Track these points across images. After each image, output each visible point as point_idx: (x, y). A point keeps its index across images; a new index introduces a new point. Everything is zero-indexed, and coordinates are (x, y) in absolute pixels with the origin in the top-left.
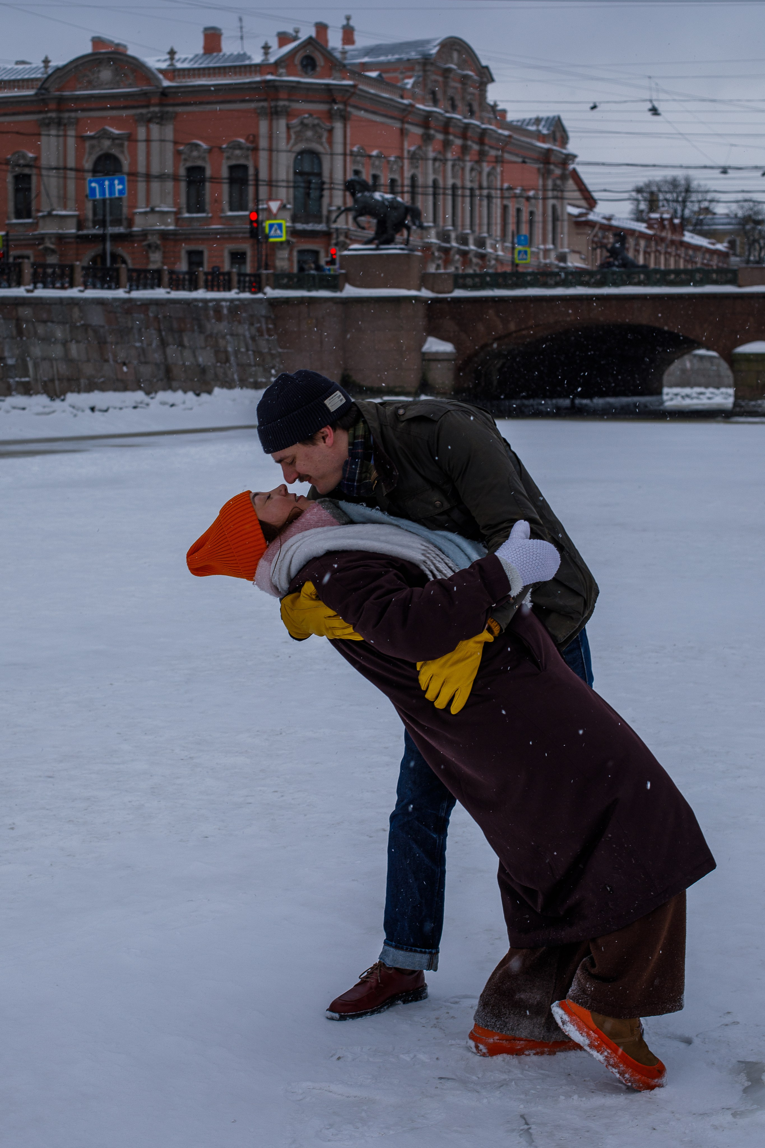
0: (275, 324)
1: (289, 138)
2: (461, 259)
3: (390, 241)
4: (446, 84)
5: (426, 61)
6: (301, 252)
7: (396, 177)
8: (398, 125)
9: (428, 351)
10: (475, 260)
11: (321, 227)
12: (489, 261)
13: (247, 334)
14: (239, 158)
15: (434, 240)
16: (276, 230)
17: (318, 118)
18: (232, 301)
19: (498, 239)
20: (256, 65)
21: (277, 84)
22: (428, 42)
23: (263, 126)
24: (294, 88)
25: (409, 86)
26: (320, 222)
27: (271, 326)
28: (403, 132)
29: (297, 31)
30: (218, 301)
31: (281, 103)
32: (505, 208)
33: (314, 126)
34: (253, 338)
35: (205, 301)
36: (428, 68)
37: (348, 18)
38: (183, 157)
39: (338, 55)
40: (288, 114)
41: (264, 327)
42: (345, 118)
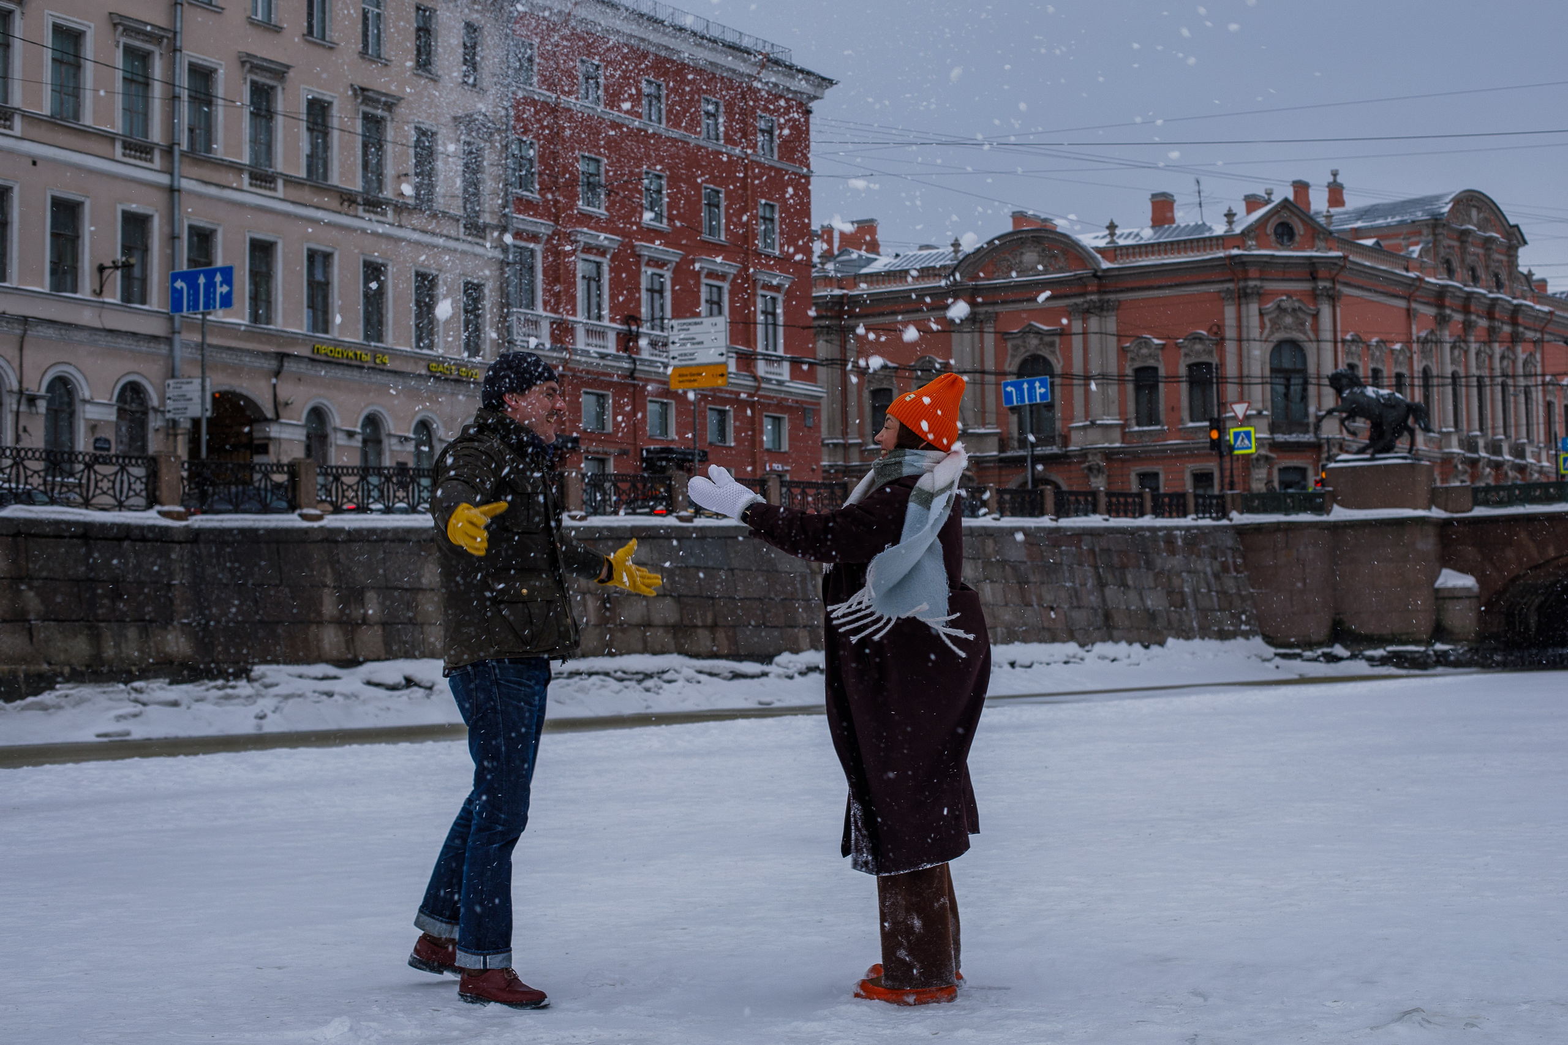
0: (1244, 557)
1: (1262, 326)
2: (1493, 473)
3: (1389, 448)
4: (1463, 250)
5: (1436, 223)
6: (1282, 471)
7: (1404, 370)
8: (1402, 304)
9: (1443, 586)
10: (1511, 474)
11: (1309, 437)
12: (1531, 475)
13: (1209, 570)
14: (1200, 353)
15: (1456, 450)
16: (1243, 440)
17: (1299, 301)
18: (1188, 529)
19: (1542, 445)
20: (1218, 238)
21: (1245, 259)
22: (1438, 198)
23: (1230, 312)
24: (1266, 265)
25: (1415, 255)
26: (1307, 432)
27: (1239, 561)
28: (1409, 313)
29: (1269, 194)
30: (1169, 530)
31: (1251, 283)
32: (1549, 405)
33: (1294, 310)
34: (1217, 576)
35: (1153, 530)
36: (1439, 230)
37: (1335, 174)
38: (1129, 355)
39: (1322, 220)
40: (1261, 295)
41: (1230, 561)
42: (1333, 298)
